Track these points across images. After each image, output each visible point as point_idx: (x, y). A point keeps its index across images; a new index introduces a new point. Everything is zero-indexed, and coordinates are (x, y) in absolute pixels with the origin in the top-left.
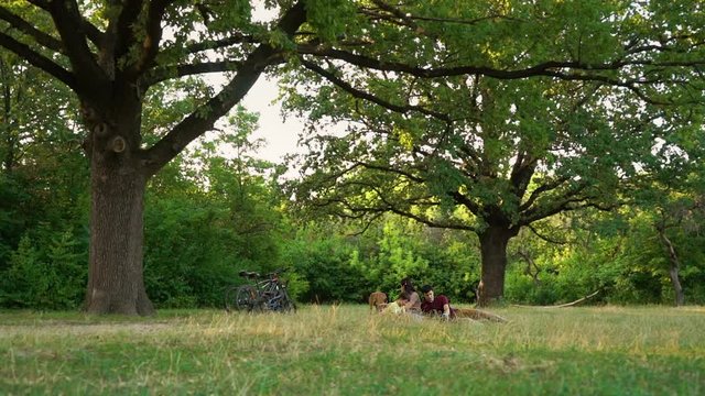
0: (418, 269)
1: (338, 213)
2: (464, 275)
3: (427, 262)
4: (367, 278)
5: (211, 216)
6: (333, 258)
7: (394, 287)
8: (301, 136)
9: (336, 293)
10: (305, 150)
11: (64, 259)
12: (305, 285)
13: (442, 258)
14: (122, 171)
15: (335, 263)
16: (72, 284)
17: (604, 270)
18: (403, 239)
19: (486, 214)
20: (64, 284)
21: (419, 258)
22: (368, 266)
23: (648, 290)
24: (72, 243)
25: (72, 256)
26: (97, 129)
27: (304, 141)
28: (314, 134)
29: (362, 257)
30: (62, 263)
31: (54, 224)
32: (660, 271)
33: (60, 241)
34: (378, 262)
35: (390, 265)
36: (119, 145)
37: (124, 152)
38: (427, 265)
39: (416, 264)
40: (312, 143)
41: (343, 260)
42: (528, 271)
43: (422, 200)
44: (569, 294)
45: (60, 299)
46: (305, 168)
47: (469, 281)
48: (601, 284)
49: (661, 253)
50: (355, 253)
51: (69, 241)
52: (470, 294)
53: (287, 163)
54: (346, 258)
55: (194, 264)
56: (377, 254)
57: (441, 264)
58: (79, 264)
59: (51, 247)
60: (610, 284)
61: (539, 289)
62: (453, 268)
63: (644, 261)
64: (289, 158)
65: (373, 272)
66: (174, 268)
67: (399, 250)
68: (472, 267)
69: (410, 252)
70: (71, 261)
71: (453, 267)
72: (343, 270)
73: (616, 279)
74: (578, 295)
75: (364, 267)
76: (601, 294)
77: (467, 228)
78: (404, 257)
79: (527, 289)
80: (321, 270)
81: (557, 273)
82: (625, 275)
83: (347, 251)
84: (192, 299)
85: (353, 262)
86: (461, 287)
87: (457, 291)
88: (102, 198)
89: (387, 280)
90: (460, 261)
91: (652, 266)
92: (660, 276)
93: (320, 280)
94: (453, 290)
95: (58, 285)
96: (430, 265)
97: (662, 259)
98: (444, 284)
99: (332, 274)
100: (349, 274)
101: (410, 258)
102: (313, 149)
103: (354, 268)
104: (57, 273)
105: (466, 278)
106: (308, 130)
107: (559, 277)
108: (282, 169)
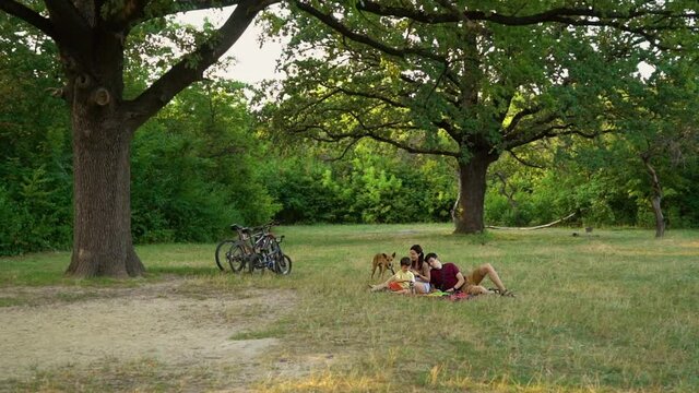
0: (391, 188)
1: (313, 136)
2: (437, 194)
3: (400, 181)
4: (340, 197)
5: (186, 145)
6: (305, 178)
7: (367, 207)
8: (278, 61)
9: (309, 213)
10: (283, 76)
11: (36, 197)
12: (279, 207)
13: (416, 177)
14: (107, 125)
15: (307, 183)
16: (46, 222)
17: (580, 191)
18: (377, 157)
19: (470, 143)
20: (37, 223)
21: (393, 177)
22: (341, 185)
23: (623, 211)
24: (45, 180)
25: (46, 194)
26: (78, 80)
27: (282, 67)
28: (292, 59)
29: (334, 176)
30: (34, 200)
31: (23, 159)
32: (636, 193)
33: (30, 177)
34: (351, 181)
35: (363, 184)
36: (102, 97)
37: (108, 105)
38: (400, 185)
39: (389, 183)
40: (291, 68)
41: (316, 179)
42: (503, 192)
43: (400, 124)
44: (544, 215)
45: (35, 240)
46: (282, 95)
47: (443, 200)
48: (577, 205)
49: (637, 175)
50: (328, 172)
51: (41, 177)
52: (444, 213)
53: (264, 90)
54: (318, 177)
55: (170, 196)
56: (349, 174)
57: (414, 183)
58: (53, 201)
59: (22, 184)
60: (586, 204)
61: (515, 209)
62: (427, 187)
63: (621, 183)
64: (265, 84)
65: (347, 192)
66: (150, 201)
67: (372, 169)
68: (446, 186)
69: (383, 172)
70: (44, 198)
71: (427, 185)
72: (316, 190)
73: (593, 201)
74: (554, 216)
75: (337, 187)
76: (577, 215)
77: (446, 153)
78: (377, 176)
79: (503, 209)
80: (293, 189)
81: (531, 192)
82: (602, 196)
83: (320, 170)
84: (169, 233)
85: (326, 182)
86: (435, 205)
87: (431, 210)
88: (87, 153)
89: (360, 199)
90: (434, 180)
91: (628, 188)
92: (636, 197)
93: (292, 200)
94: (427, 209)
95: (31, 223)
96: (404, 184)
97: (639, 181)
98: (418, 203)
99: (305, 193)
100: (322, 193)
101: (383, 178)
102: (291, 75)
103: (327, 188)
104: (31, 212)
105: (440, 197)
106: (286, 56)
107: (534, 196)
108: (259, 96)
